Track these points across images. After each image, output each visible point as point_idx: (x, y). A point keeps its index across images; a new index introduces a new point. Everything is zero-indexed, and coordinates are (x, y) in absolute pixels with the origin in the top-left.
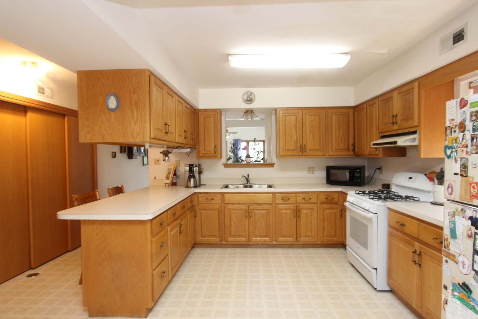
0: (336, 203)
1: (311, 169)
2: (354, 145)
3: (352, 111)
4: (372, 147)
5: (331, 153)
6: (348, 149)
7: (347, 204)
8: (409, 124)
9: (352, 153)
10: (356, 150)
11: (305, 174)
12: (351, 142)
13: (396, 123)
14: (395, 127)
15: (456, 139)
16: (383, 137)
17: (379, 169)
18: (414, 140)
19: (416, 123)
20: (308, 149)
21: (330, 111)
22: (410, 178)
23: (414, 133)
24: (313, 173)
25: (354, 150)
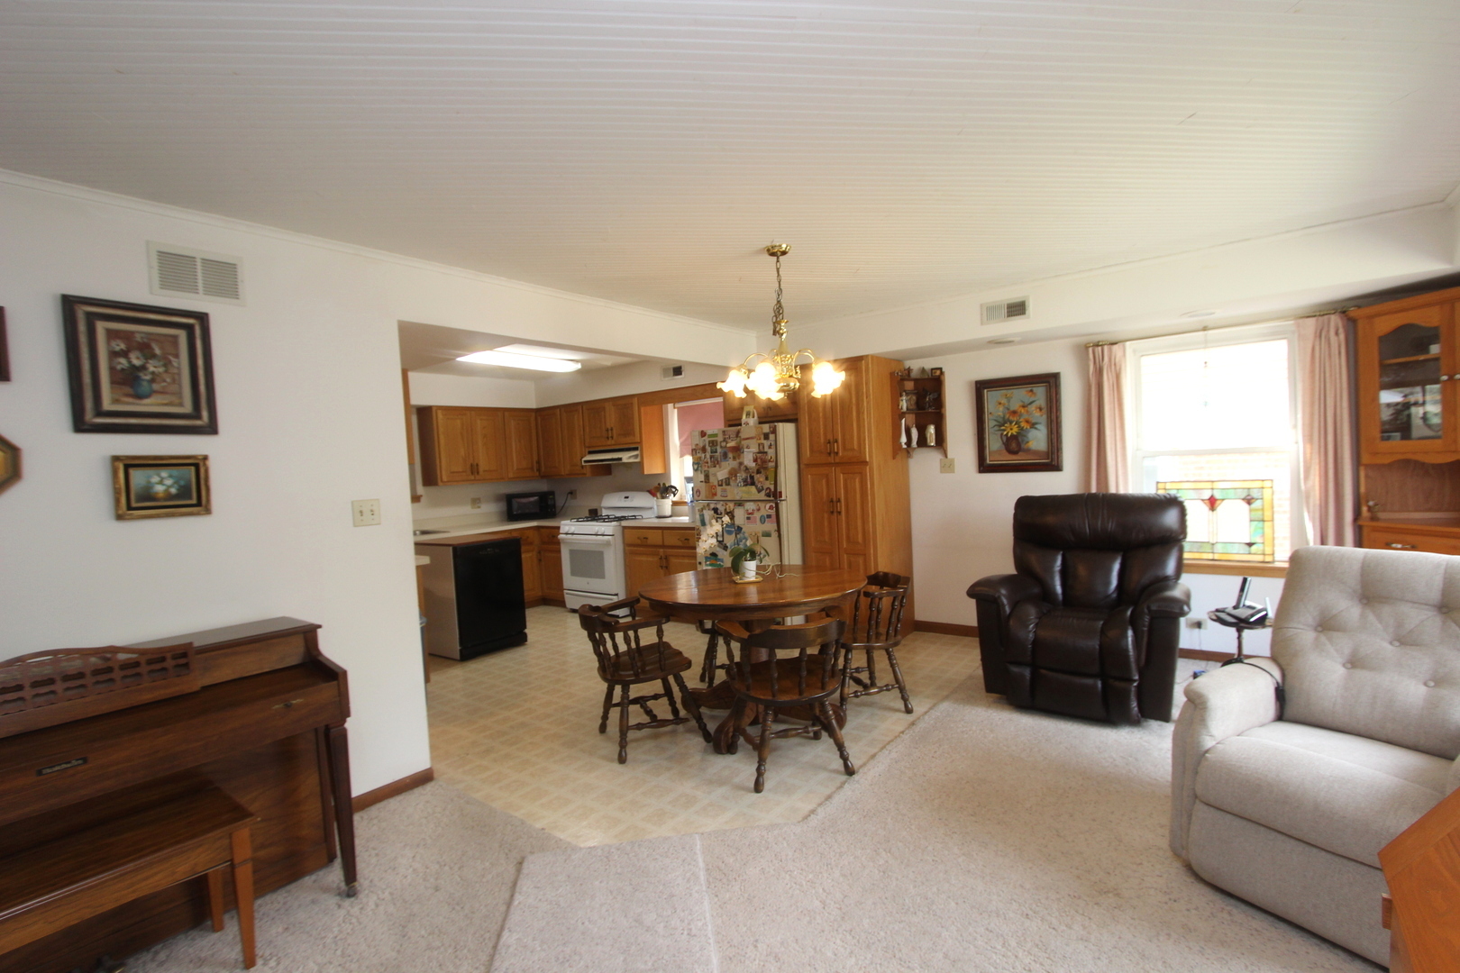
0: (531, 544)
1: (476, 502)
2: (538, 462)
3: (533, 414)
4: (583, 464)
5: (511, 475)
6: (532, 468)
7: (561, 536)
8: (628, 439)
9: (538, 474)
10: (543, 469)
11: (467, 509)
12: (535, 458)
13: (612, 437)
14: (609, 442)
15: (700, 458)
16: (590, 453)
17: (571, 493)
18: (636, 456)
19: (638, 439)
20: (481, 469)
21: (506, 414)
22: (627, 497)
23: (636, 449)
24: (479, 507)
25: (539, 470)
